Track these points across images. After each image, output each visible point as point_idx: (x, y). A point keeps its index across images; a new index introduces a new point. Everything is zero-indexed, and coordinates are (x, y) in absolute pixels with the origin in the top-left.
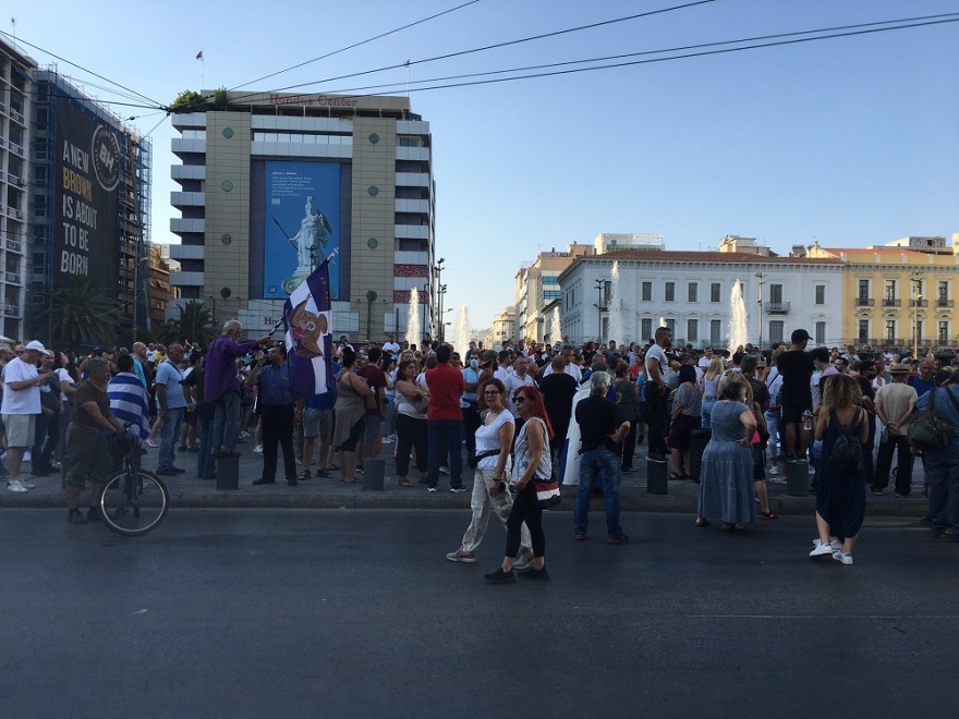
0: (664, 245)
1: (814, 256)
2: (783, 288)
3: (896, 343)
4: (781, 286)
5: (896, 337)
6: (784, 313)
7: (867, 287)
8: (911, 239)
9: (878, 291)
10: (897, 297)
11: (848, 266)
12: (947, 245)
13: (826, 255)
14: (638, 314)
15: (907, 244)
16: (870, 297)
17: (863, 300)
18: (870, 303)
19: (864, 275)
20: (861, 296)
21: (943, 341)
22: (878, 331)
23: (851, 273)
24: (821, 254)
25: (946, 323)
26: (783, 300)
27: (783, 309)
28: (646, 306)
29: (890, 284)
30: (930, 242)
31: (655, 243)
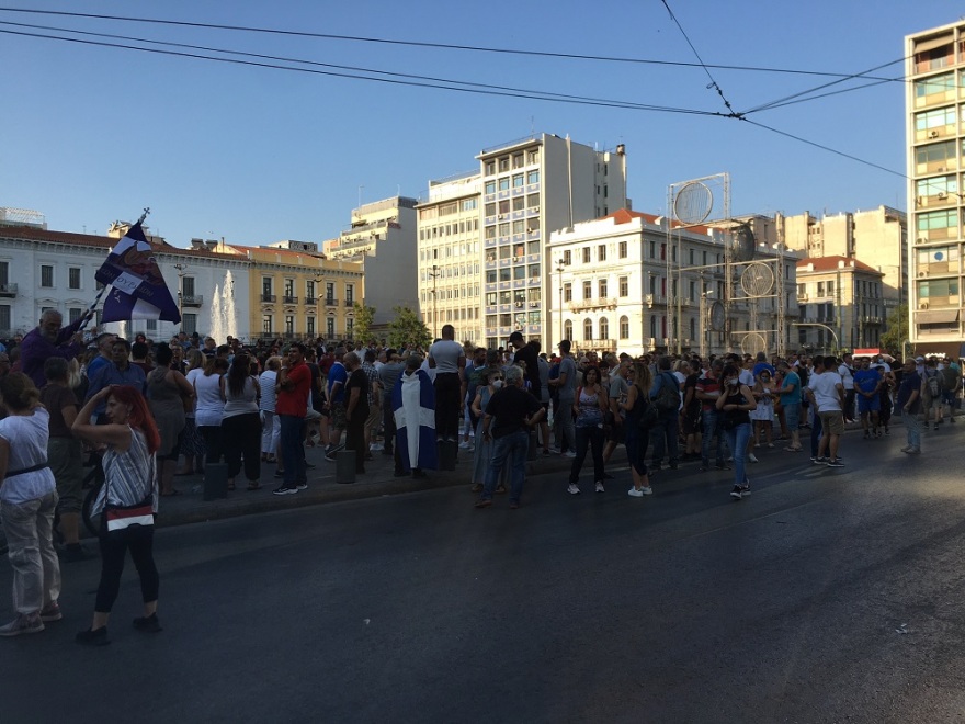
0: (45, 224)
1: (220, 251)
2: (195, 280)
3: (295, 336)
4: (193, 279)
5: (295, 331)
6: (197, 306)
7: (270, 284)
8: (291, 242)
9: (278, 289)
10: (294, 295)
11: (254, 264)
12: (319, 250)
13: (233, 252)
14: (36, 301)
15: (287, 247)
16: (273, 294)
17: (267, 297)
18: (273, 299)
19: (268, 273)
20: (265, 292)
21: (331, 335)
22: (279, 327)
23: (257, 270)
24: (228, 251)
25: (332, 319)
26: (196, 293)
27: (196, 302)
28: (46, 293)
29: (289, 282)
30: (305, 247)
31: (33, 220)
